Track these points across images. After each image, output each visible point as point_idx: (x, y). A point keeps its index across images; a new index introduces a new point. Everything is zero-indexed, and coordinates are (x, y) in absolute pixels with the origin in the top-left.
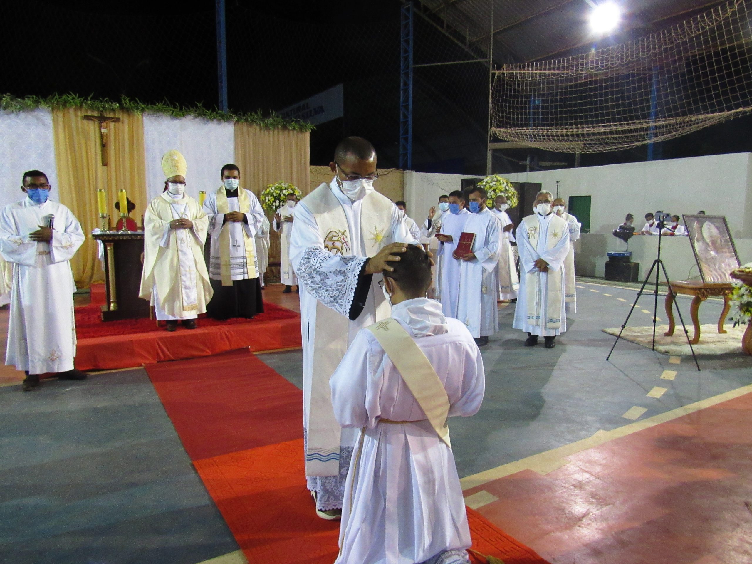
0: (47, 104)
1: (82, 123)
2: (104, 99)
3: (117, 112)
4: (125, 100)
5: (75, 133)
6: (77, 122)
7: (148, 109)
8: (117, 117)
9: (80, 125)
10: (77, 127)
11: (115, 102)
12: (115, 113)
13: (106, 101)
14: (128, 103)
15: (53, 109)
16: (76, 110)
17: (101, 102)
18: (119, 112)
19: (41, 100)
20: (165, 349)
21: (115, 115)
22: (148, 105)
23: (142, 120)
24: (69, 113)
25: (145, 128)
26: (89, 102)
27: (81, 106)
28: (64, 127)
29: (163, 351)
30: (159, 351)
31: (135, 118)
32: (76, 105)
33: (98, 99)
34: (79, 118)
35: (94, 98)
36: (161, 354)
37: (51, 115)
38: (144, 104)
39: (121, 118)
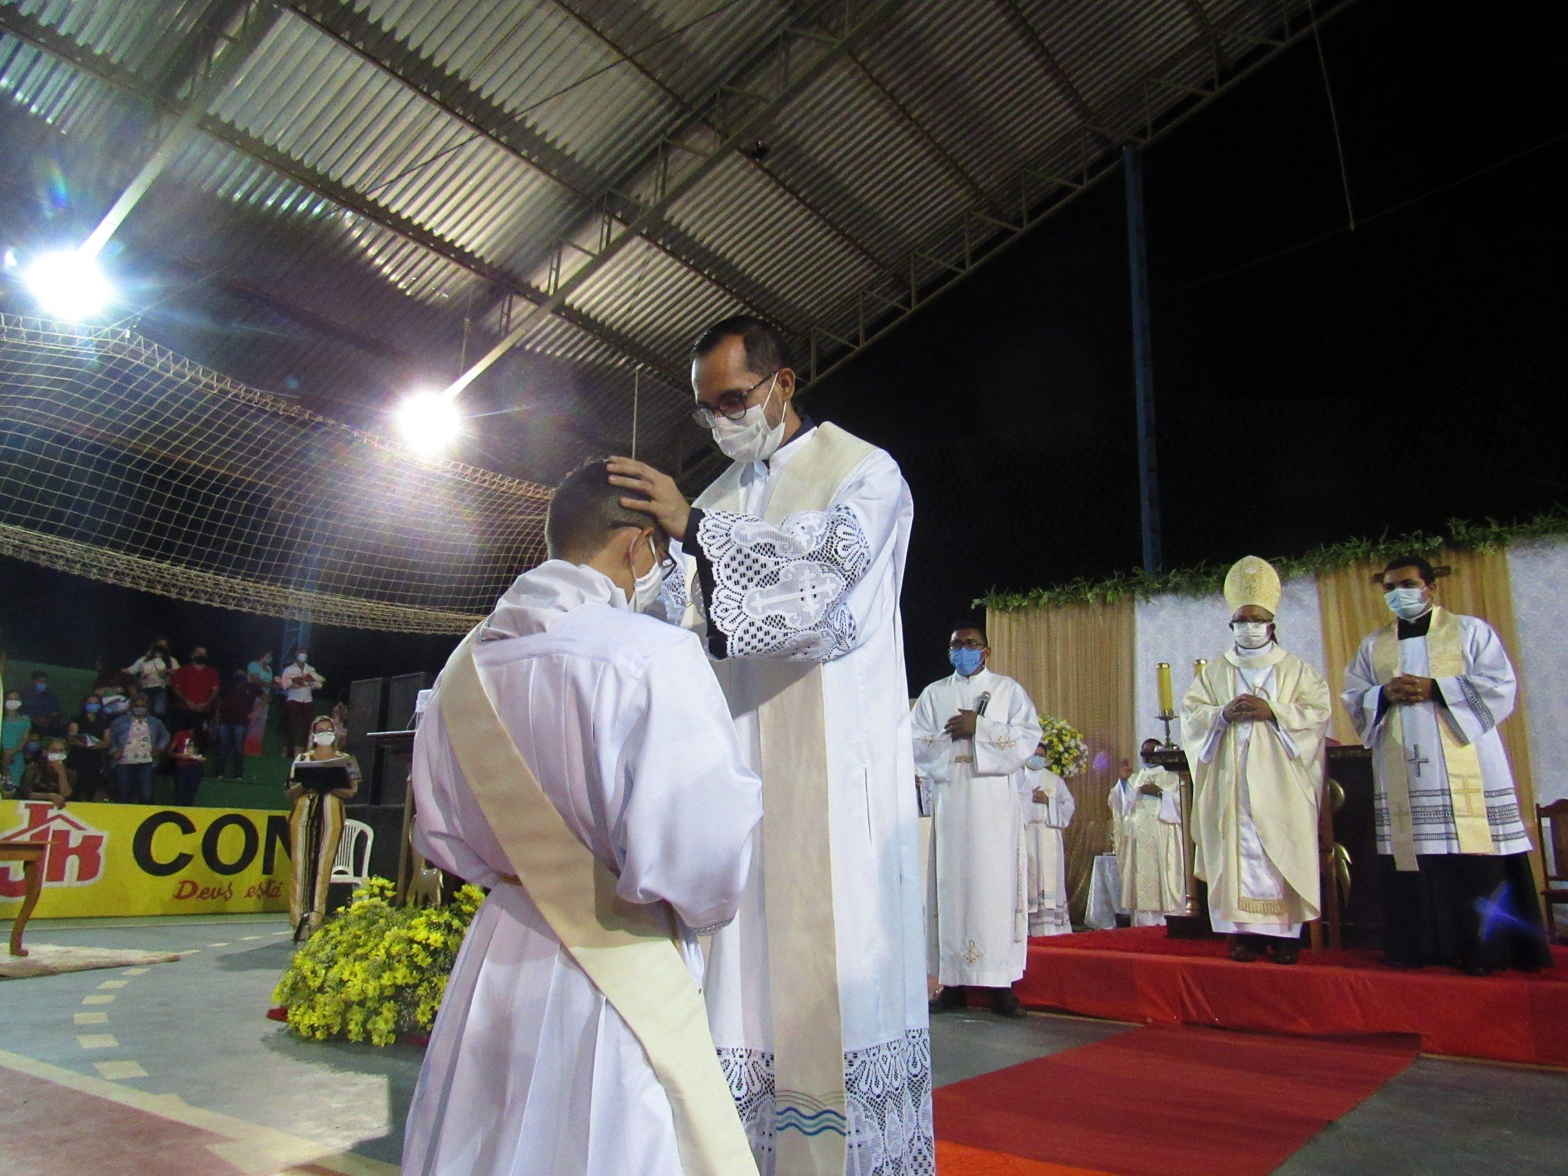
0: (1305, 565)
1: (1373, 591)
2: (1410, 534)
3: (1443, 554)
4: (1456, 527)
5: (1359, 612)
6: (1362, 590)
7: (1512, 534)
8: (1444, 564)
9: (1369, 595)
10: (1363, 598)
11: (1435, 536)
12: (1440, 557)
13: (1417, 538)
14: (1463, 531)
15: (1317, 577)
16: (1359, 567)
17: (1408, 541)
18: (1448, 556)
19: (1293, 563)
20: (1200, 996)
21: (1439, 562)
22: (1511, 526)
23: (1504, 562)
24: (1347, 574)
25: (1512, 579)
26: (1382, 547)
27: (1367, 557)
28: (1338, 602)
29: (1192, 996)
30: (1185, 996)
31: (1486, 559)
32: (1357, 559)
33: (1401, 539)
34: (1367, 582)
35: (1391, 538)
36: (1189, 1004)
37: (1315, 586)
38: (1501, 526)
39: (1453, 567)
